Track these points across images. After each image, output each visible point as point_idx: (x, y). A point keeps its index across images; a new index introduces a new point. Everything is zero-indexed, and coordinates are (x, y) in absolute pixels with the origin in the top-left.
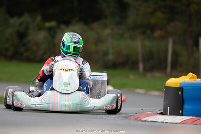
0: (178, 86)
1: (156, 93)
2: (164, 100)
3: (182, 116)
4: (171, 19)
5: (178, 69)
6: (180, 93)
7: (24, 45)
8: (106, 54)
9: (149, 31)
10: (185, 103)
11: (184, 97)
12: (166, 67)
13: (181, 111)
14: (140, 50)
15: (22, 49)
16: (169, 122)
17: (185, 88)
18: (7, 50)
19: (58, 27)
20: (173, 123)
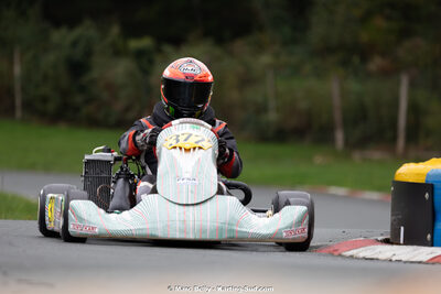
0: (422, 180)
1: (374, 195)
2: (392, 211)
3: (432, 245)
4: (405, 34)
5: (421, 143)
6: (427, 195)
7: (82, 89)
8: (262, 109)
9: (356, 60)
10: (440, 217)
11: (436, 205)
12: (394, 139)
13: (429, 236)
14: (337, 101)
15: (78, 99)
16: (404, 259)
17: (437, 186)
18: (45, 100)
19: (159, 50)
20: (412, 262)
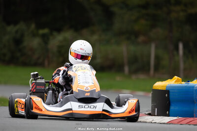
3: (169, 116)
4: (153, 26)
6: (166, 95)
7: (20, 50)
9: (133, 38)
10: (172, 104)
11: (170, 99)
13: (167, 112)
14: (125, 54)
16: (157, 122)
17: (171, 91)
18: (5, 55)
19: (51, 34)
20: (161, 123)
